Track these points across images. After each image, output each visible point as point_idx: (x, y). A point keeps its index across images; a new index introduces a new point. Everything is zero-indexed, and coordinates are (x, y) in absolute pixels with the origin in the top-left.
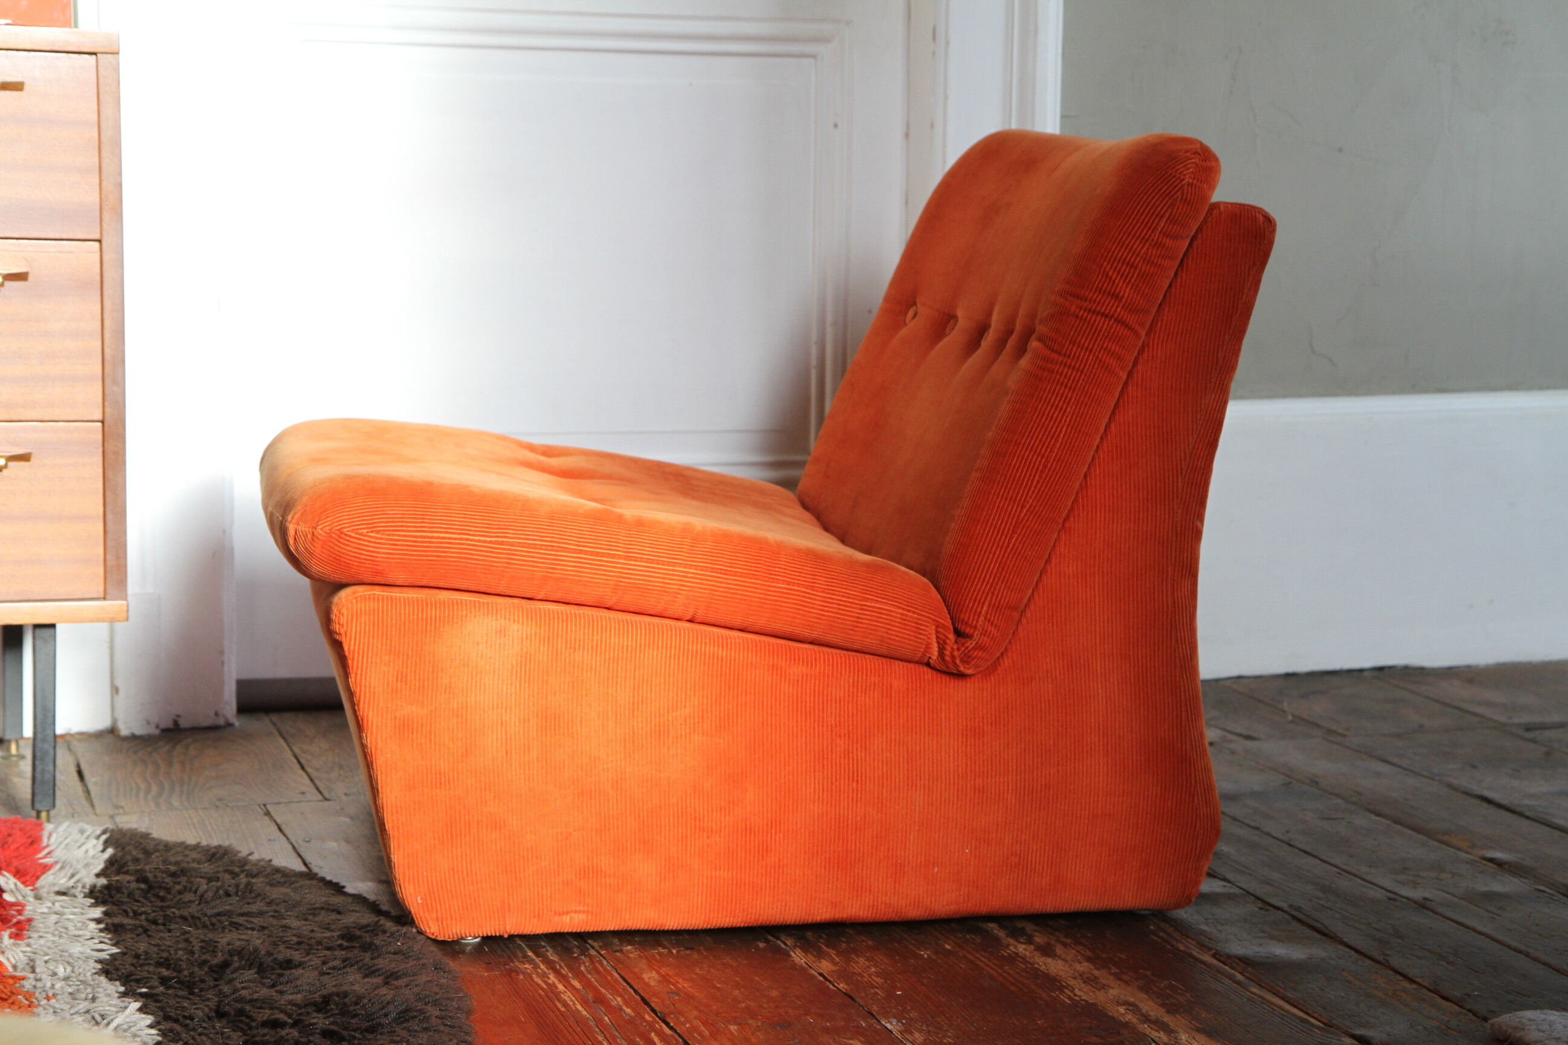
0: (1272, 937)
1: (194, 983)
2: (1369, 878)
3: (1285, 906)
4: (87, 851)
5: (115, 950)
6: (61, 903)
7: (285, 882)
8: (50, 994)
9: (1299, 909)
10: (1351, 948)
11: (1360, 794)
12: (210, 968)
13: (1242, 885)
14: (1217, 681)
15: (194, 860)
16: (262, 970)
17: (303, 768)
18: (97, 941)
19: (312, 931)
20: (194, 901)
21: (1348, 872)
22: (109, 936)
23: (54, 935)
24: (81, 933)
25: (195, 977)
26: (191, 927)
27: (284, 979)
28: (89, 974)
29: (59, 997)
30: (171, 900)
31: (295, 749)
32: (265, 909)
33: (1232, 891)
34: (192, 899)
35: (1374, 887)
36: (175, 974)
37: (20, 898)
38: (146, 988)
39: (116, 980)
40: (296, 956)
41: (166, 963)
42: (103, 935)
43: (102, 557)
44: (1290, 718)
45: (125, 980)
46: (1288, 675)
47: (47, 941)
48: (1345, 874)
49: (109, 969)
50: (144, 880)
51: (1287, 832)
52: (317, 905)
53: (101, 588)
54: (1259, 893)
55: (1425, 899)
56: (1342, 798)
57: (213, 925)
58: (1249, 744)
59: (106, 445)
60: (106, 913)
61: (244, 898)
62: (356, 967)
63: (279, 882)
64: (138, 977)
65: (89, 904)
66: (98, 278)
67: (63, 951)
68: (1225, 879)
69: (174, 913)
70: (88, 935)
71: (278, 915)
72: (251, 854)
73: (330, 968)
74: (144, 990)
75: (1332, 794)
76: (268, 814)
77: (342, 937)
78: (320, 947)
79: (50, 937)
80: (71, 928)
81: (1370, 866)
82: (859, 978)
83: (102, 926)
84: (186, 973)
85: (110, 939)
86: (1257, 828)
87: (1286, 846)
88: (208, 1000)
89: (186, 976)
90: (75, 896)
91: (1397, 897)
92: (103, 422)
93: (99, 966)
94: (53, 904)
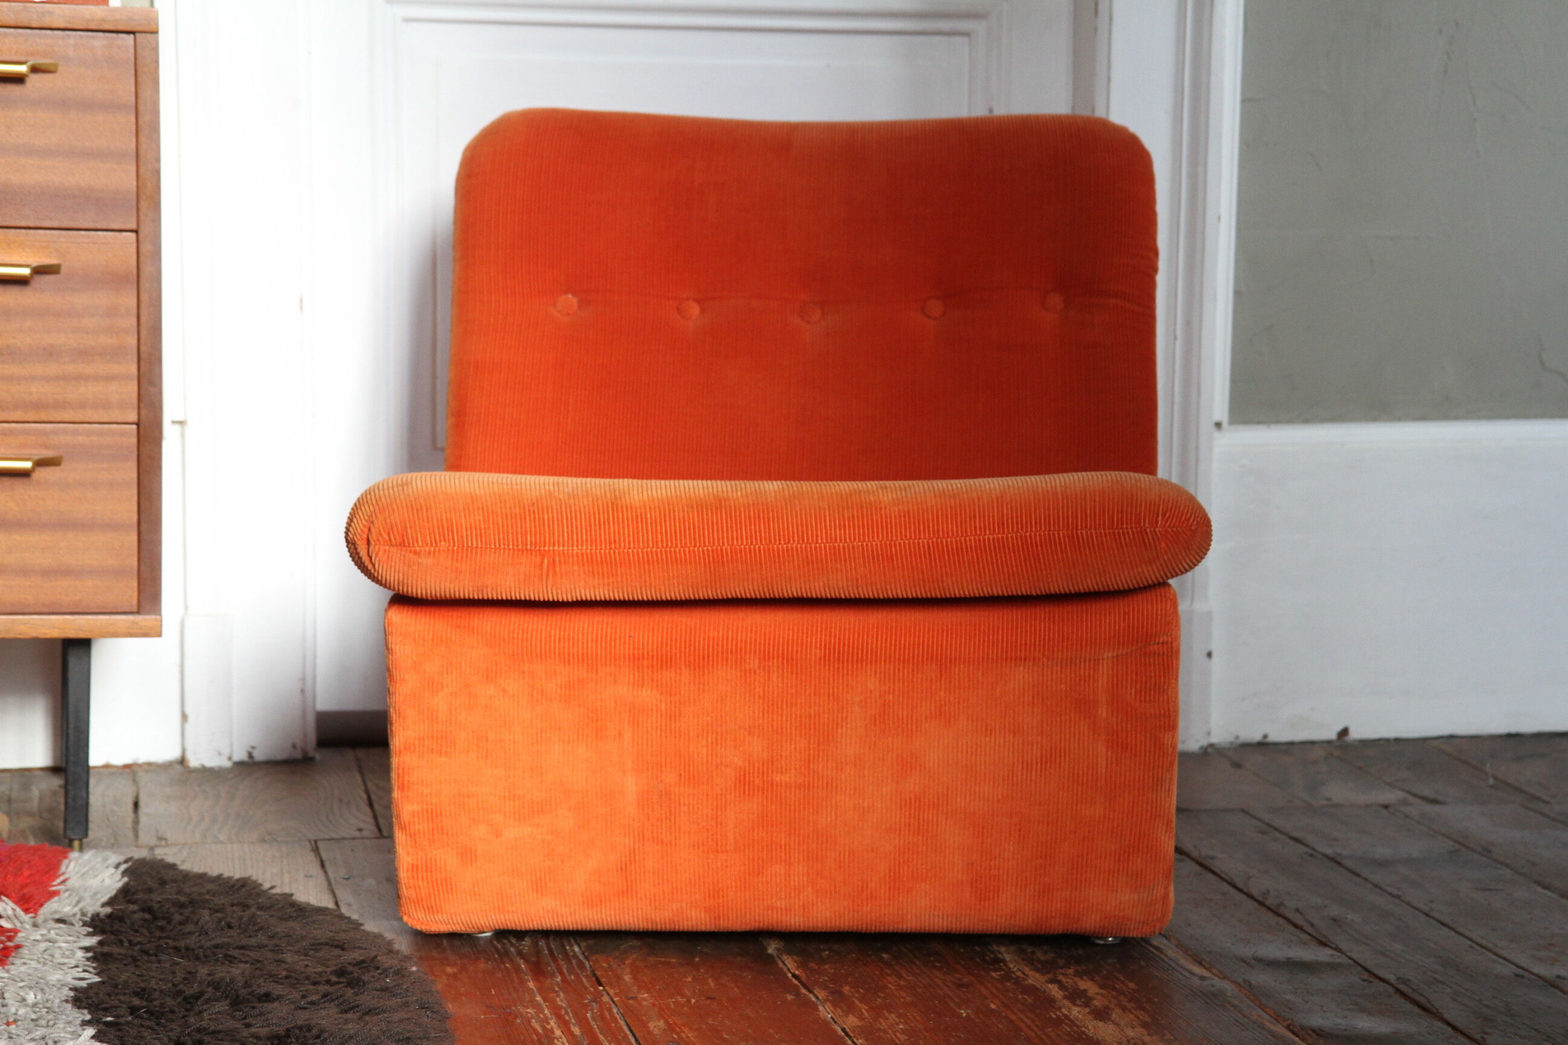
0: (1363, 1010)
1: (163, 1014)
2: (1504, 953)
3: (1391, 978)
4: (103, 881)
5: (97, 979)
6: (57, 931)
7: (297, 917)
8: (11, 1020)
9: (1406, 982)
10: (1449, 1024)
11: (1534, 864)
12: (185, 999)
13: (1353, 955)
14: (1425, 740)
15: (208, 892)
16: (236, 1003)
17: (371, 804)
18: (80, 970)
19: (307, 966)
20: (194, 933)
21: (1482, 946)
22: (94, 965)
23: (39, 962)
24: (66, 960)
25: (164, 1008)
26: (182, 958)
27: (256, 1012)
28: (57, 1001)
29: (20, 1023)
30: (171, 931)
31: (370, 784)
32: (265, 942)
33: (1339, 960)
34: (192, 930)
35: (1506, 963)
36: (145, 1004)
37: (18, 925)
38: (112, 1017)
39: (85, 1008)
40: (277, 990)
41: (141, 994)
42: (88, 963)
43: (136, 568)
44: (1491, 781)
45: (93, 1008)
46: (1509, 736)
47: (29, 968)
48: (1478, 948)
49: (81, 998)
50: (149, 910)
51: (1432, 902)
52: (321, 941)
53: (135, 602)
54: (1369, 964)
55: (1559, 977)
56: (1512, 869)
57: (206, 956)
58: (1429, 808)
59: (141, 449)
60: (100, 943)
61: (245, 931)
62: (336, 1002)
63: (291, 917)
64: (108, 1006)
65: (85, 933)
66: (135, 271)
67: (41, 978)
68: (1338, 949)
69: (167, 944)
70: (73, 963)
71: (277, 950)
72: (272, 888)
73: (308, 1003)
74: (109, 1019)
75: (1501, 863)
76: (316, 850)
77: (335, 973)
78: (307, 982)
79: (34, 964)
80: (57, 956)
81: (1511, 941)
82: (882, 1034)
83: (90, 955)
84: (157, 1003)
85: (94, 968)
86: (1398, 897)
87: (1424, 917)
88: (172, 1030)
89: (156, 1006)
90: (73, 925)
91: (1526, 974)
92: (138, 424)
93: (72, 994)
94: (49, 931)
